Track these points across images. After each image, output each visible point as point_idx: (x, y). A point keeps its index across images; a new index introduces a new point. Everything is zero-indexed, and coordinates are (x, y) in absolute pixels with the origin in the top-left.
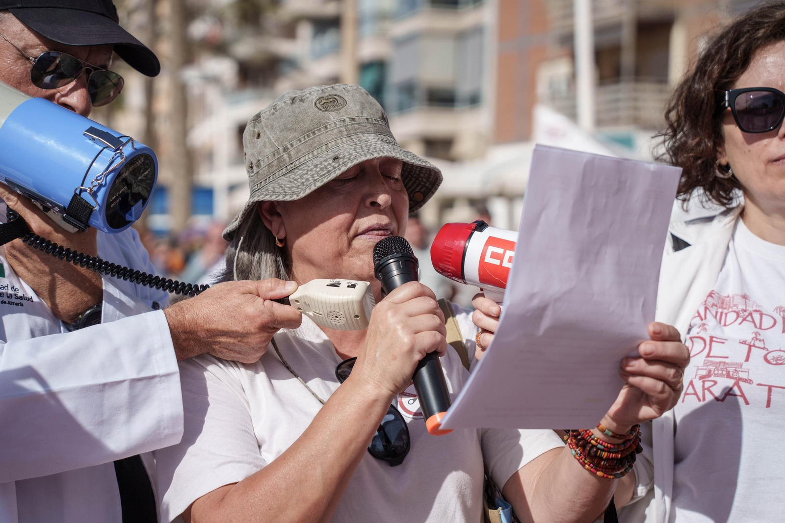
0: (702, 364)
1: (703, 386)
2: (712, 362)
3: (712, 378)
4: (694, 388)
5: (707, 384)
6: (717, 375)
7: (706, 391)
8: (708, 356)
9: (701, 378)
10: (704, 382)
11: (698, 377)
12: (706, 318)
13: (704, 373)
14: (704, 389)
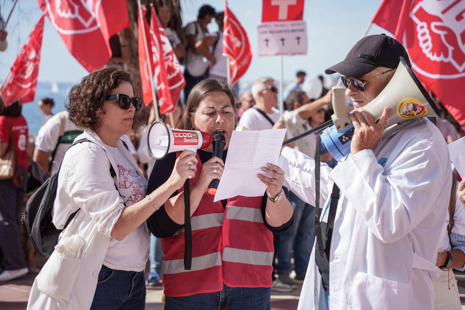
0: (133, 191)
1: (135, 198)
2: (136, 190)
3: (137, 195)
4: (131, 199)
5: (136, 197)
6: (138, 194)
7: (136, 200)
8: (134, 188)
9: (134, 195)
10: (135, 197)
11: (133, 195)
12: (124, 175)
13: (135, 193)
14: (135, 199)
